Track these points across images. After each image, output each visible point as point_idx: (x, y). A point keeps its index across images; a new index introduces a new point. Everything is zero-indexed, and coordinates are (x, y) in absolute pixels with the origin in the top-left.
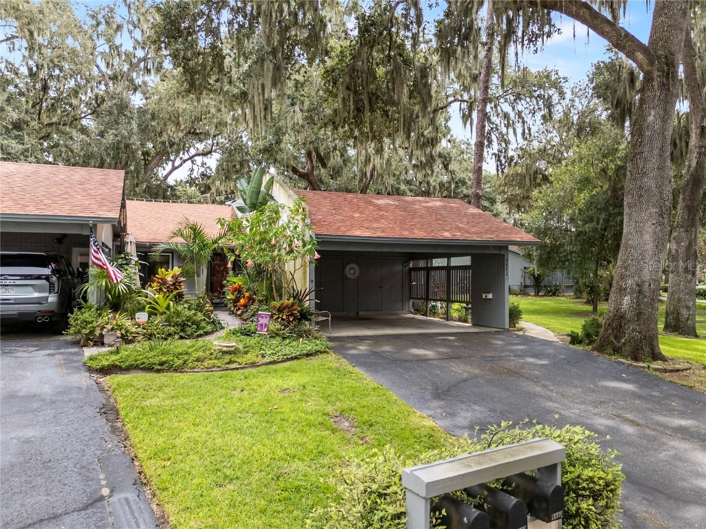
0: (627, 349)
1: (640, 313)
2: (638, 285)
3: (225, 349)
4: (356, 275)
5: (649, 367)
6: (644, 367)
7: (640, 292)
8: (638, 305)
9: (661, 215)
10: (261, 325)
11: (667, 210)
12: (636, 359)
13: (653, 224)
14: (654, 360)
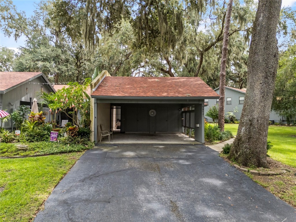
0: (241, 159)
1: (250, 138)
2: (250, 121)
3: (19, 148)
4: (155, 115)
5: (249, 171)
6: (245, 171)
7: (251, 125)
8: (249, 133)
9: (266, 77)
10: (53, 137)
11: (271, 74)
12: (245, 165)
13: (261, 83)
14: (258, 167)
